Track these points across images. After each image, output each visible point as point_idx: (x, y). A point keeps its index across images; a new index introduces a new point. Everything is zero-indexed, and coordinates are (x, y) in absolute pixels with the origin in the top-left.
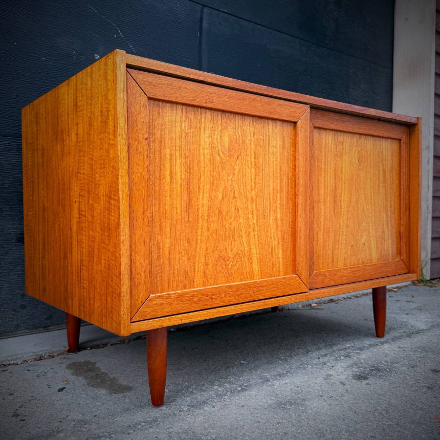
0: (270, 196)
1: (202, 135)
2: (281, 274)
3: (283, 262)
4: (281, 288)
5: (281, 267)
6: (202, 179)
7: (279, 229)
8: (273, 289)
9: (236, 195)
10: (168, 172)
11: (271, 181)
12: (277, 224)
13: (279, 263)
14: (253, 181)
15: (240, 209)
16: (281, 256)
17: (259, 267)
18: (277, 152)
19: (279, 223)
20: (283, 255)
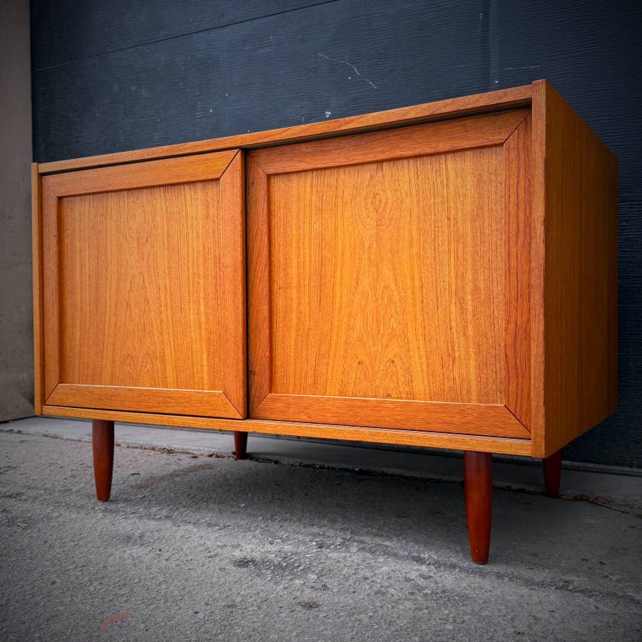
0: (189, 283)
1: (109, 221)
2: (206, 387)
3: (209, 372)
4: (196, 405)
5: (206, 377)
6: (109, 269)
7: (203, 326)
8: (185, 404)
9: (146, 284)
10: (78, 265)
11: (190, 263)
12: (199, 319)
13: (202, 373)
14: (166, 265)
15: (150, 300)
16: (205, 363)
17: (175, 373)
18: (197, 225)
19: (203, 318)
20: (208, 361)
